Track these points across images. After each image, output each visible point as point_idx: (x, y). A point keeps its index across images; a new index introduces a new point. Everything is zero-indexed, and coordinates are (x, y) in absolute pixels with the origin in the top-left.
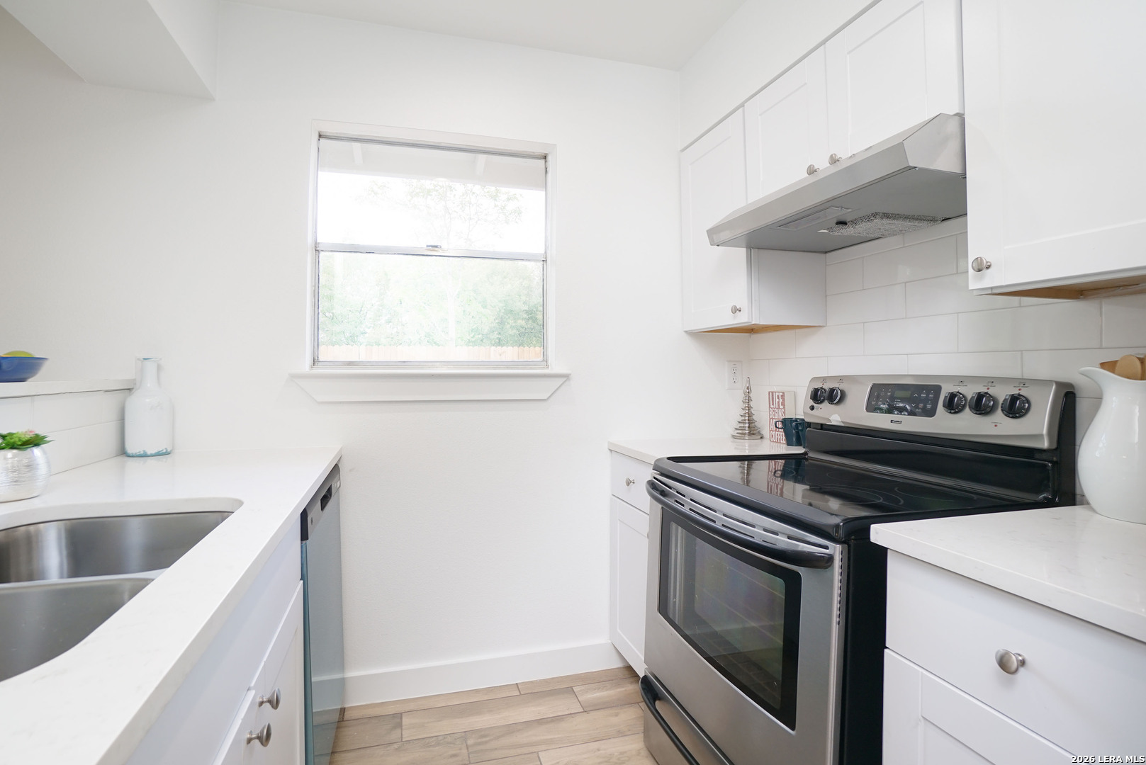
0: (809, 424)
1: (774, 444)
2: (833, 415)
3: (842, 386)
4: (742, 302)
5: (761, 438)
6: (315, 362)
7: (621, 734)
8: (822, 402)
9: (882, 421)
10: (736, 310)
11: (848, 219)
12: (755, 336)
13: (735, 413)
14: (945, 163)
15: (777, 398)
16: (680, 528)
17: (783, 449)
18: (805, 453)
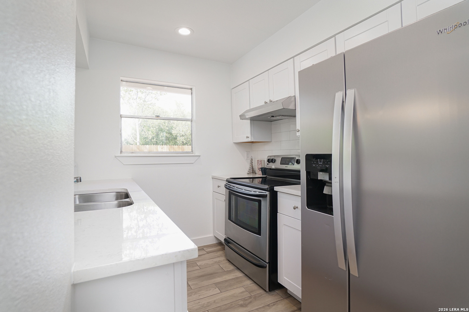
0: (267, 169)
1: (259, 174)
2: (273, 166)
3: (275, 158)
4: (249, 135)
5: (256, 174)
6: (121, 152)
7: (219, 257)
8: (270, 162)
9: (284, 167)
10: (247, 137)
11: (274, 116)
12: (254, 144)
13: (248, 166)
14: (291, 107)
15: (259, 162)
16: (234, 196)
17: (261, 176)
18: (266, 177)
